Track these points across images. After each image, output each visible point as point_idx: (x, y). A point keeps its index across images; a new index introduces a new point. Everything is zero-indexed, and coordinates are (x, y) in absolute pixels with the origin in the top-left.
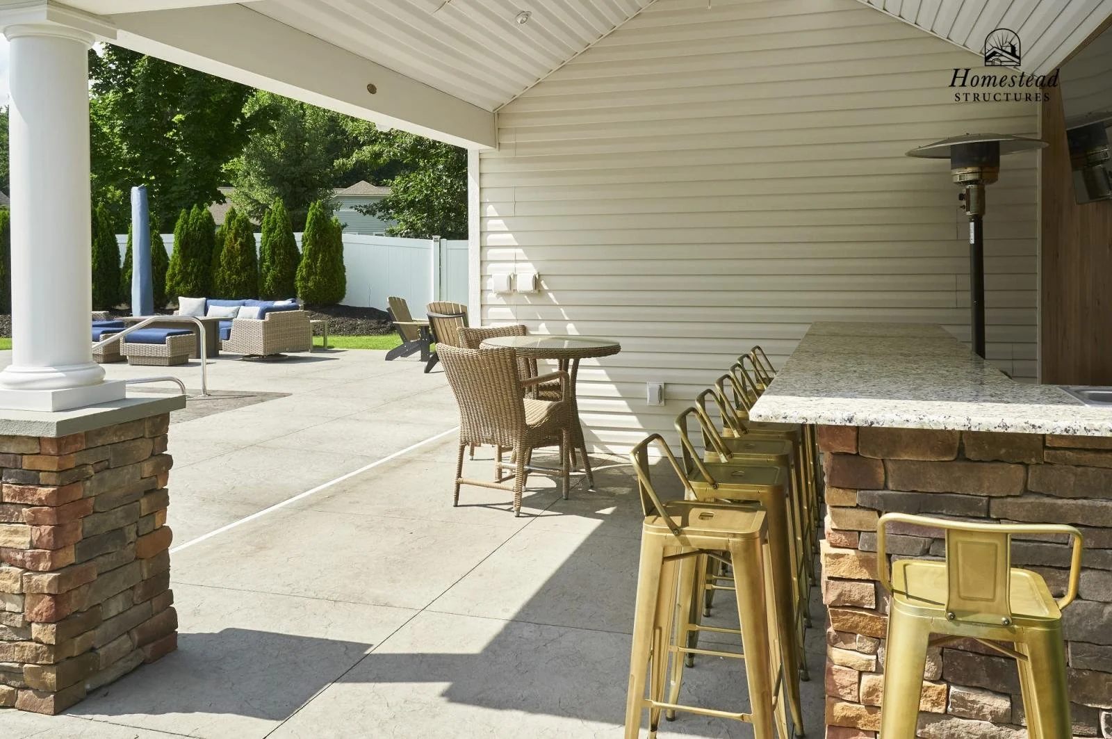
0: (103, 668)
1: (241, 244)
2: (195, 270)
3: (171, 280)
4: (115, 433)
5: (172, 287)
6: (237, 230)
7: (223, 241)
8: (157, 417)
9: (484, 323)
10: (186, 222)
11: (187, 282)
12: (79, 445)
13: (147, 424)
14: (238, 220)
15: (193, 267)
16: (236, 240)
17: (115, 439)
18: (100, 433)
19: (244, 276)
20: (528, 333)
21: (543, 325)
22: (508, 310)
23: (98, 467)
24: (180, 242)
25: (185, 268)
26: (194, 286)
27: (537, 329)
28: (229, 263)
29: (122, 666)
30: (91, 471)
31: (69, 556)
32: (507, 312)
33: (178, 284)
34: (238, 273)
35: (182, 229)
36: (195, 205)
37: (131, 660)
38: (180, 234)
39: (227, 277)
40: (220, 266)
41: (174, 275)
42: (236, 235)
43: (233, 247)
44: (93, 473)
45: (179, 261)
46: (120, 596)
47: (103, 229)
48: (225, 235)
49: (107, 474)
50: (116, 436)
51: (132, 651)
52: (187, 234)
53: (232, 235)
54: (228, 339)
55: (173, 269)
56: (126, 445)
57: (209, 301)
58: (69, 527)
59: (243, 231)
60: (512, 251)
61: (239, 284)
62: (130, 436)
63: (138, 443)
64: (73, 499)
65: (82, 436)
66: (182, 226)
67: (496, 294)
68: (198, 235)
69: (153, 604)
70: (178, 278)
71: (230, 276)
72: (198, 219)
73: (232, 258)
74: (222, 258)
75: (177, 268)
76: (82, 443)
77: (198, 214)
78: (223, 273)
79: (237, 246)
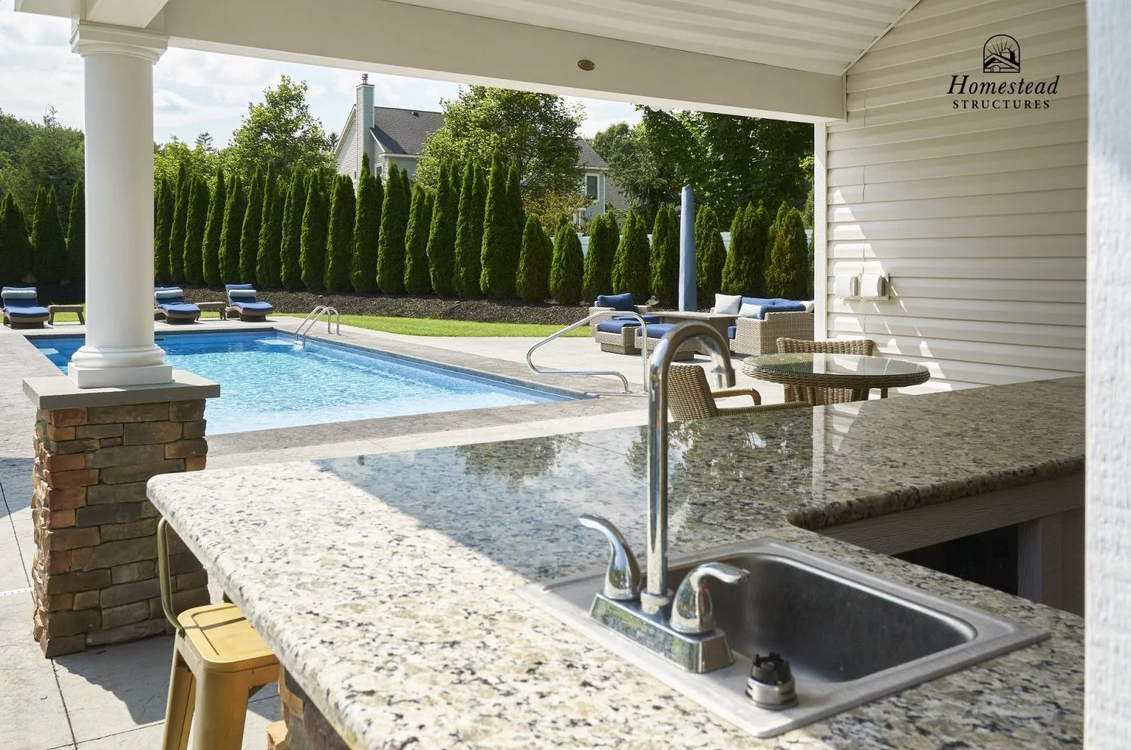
0: (107, 627)
1: (791, 241)
2: (747, 268)
3: (726, 277)
4: (129, 413)
5: (726, 284)
6: (787, 227)
7: (774, 238)
8: (186, 402)
9: (831, 335)
10: (741, 220)
11: (740, 280)
12: (79, 420)
13: (172, 409)
14: (789, 217)
15: (745, 265)
16: (786, 237)
17: (130, 419)
18: (108, 411)
19: (792, 274)
20: (877, 350)
21: (893, 342)
22: (855, 320)
23: (105, 443)
24: (734, 239)
25: (738, 265)
26: (746, 284)
27: (885, 346)
28: (779, 261)
29: (132, 630)
30: (97, 445)
31: (69, 519)
32: (854, 323)
33: (732, 281)
34: (787, 271)
35: (737, 227)
36: (750, 203)
37: (146, 627)
38: (734, 231)
39: (776, 275)
40: (771, 263)
41: (728, 272)
42: (787, 232)
43: (784, 245)
44: (98, 447)
45: (733, 259)
46: (134, 566)
47: (671, 229)
48: (777, 232)
49: (116, 450)
50: (130, 416)
51: (146, 619)
52: (742, 231)
53: (782, 232)
54: (734, 338)
55: (728, 266)
56: (146, 425)
57: (744, 298)
58: (68, 493)
59: (793, 228)
60: (860, 246)
61: (788, 282)
62: (149, 418)
63: (160, 425)
64: (73, 467)
65: (83, 413)
66: (737, 224)
67: (842, 300)
68: (751, 233)
69: (178, 580)
70: (732, 275)
71: (779, 274)
72: (751, 216)
73: (781, 255)
74: (772, 255)
75: (732, 265)
76: (83, 418)
77: (752, 211)
78: (772, 272)
79: (787, 243)
